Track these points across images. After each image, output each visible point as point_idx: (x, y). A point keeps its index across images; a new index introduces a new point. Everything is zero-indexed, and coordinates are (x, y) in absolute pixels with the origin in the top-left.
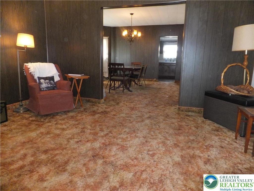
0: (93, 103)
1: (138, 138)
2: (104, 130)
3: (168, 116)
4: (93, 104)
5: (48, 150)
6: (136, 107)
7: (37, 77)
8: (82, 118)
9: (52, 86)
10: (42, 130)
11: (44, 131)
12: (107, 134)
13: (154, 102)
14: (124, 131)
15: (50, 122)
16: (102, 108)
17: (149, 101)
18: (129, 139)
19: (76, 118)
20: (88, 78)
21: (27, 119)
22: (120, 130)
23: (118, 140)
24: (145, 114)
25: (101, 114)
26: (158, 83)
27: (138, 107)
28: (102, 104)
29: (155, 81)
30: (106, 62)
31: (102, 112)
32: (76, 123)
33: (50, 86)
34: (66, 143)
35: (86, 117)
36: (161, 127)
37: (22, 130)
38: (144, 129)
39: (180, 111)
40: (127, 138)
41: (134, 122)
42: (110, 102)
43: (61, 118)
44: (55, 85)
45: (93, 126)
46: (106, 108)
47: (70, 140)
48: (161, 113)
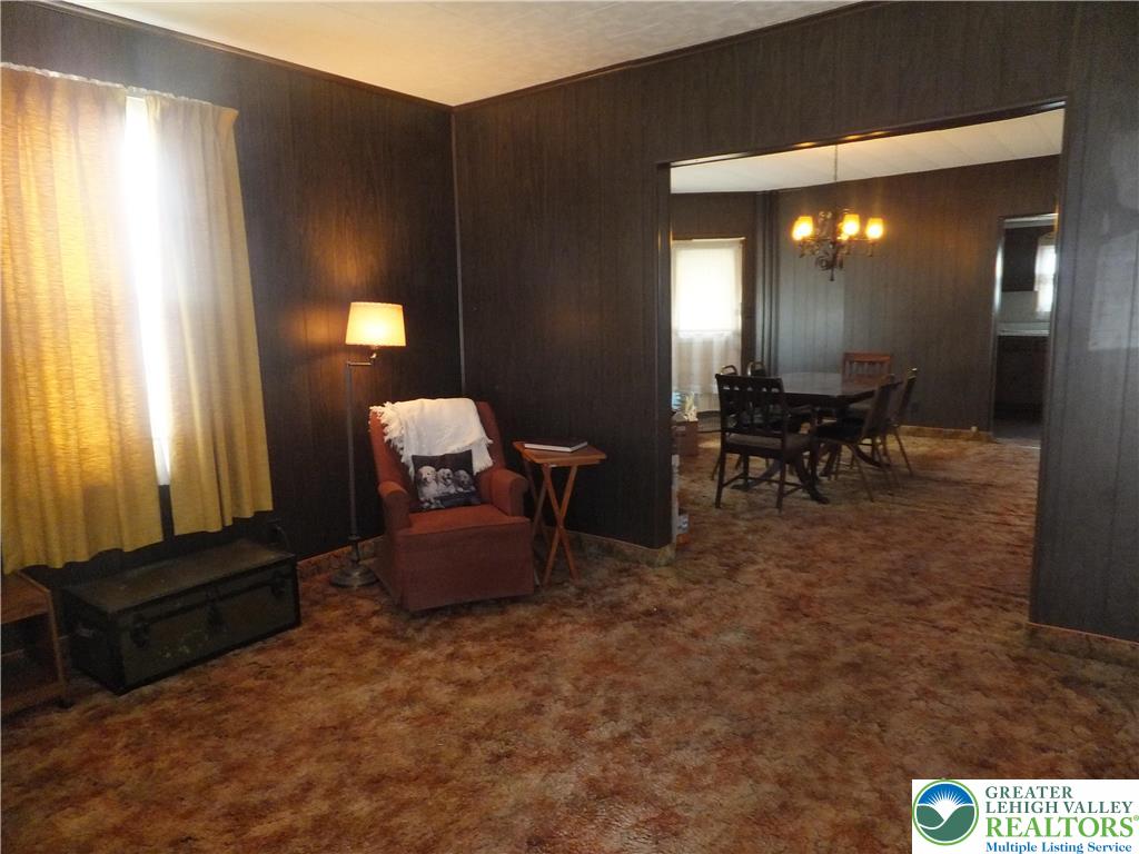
0: (627, 560)
1: (751, 782)
2: (624, 711)
3: (957, 668)
4: (627, 565)
5: (384, 777)
6: (810, 600)
7: (410, 455)
8: (555, 637)
9: (461, 490)
10: (397, 680)
11: (399, 685)
12: (625, 737)
13: (913, 574)
14: (705, 733)
15: (431, 644)
16: (654, 593)
17: (893, 562)
18: (708, 780)
19: (533, 633)
20: (597, 462)
21: (363, 621)
22: (690, 722)
23: (660, 777)
24: (838, 644)
25: (641, 622)
26: (990, 449)
27: (824, 600)
28: (664, 568)
29: (976, 438)
31: (648, 613)
32: (525, 660)
33: (452, 490)
34: (455, 755)
35: (572, 632)
36: (887, 737)
37: (333, 670)
38: (799, 733)
39: (1037, 647)
40: (703, 770)
41: (769, 687)
42: (702, 561)
43: (477, 629)
44: (473, 488)
45: (582, 684)
46: (672, 592)
47: (474, 745)
48: (923, 650)
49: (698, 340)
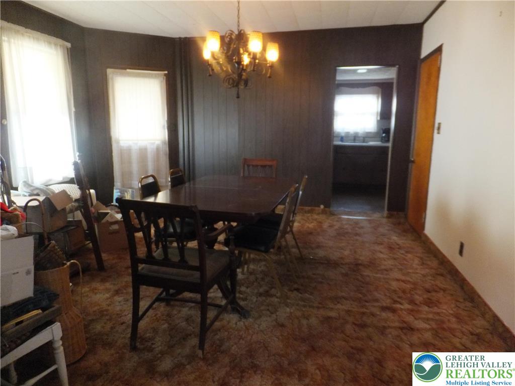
29: (325, 213)
30: (161, 153)
49: (135, 148)
